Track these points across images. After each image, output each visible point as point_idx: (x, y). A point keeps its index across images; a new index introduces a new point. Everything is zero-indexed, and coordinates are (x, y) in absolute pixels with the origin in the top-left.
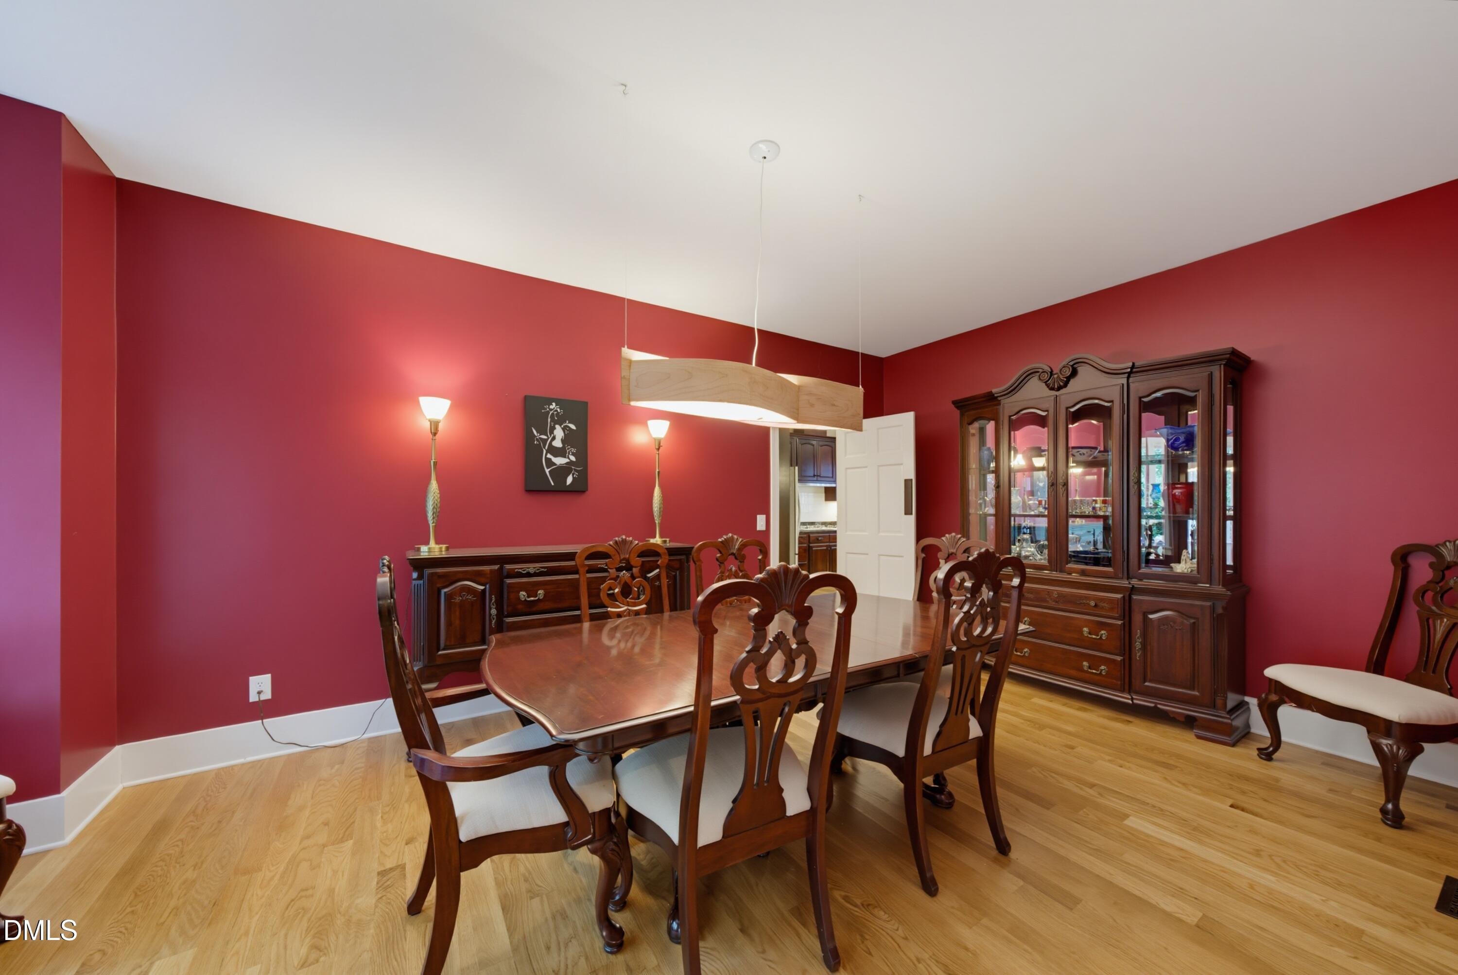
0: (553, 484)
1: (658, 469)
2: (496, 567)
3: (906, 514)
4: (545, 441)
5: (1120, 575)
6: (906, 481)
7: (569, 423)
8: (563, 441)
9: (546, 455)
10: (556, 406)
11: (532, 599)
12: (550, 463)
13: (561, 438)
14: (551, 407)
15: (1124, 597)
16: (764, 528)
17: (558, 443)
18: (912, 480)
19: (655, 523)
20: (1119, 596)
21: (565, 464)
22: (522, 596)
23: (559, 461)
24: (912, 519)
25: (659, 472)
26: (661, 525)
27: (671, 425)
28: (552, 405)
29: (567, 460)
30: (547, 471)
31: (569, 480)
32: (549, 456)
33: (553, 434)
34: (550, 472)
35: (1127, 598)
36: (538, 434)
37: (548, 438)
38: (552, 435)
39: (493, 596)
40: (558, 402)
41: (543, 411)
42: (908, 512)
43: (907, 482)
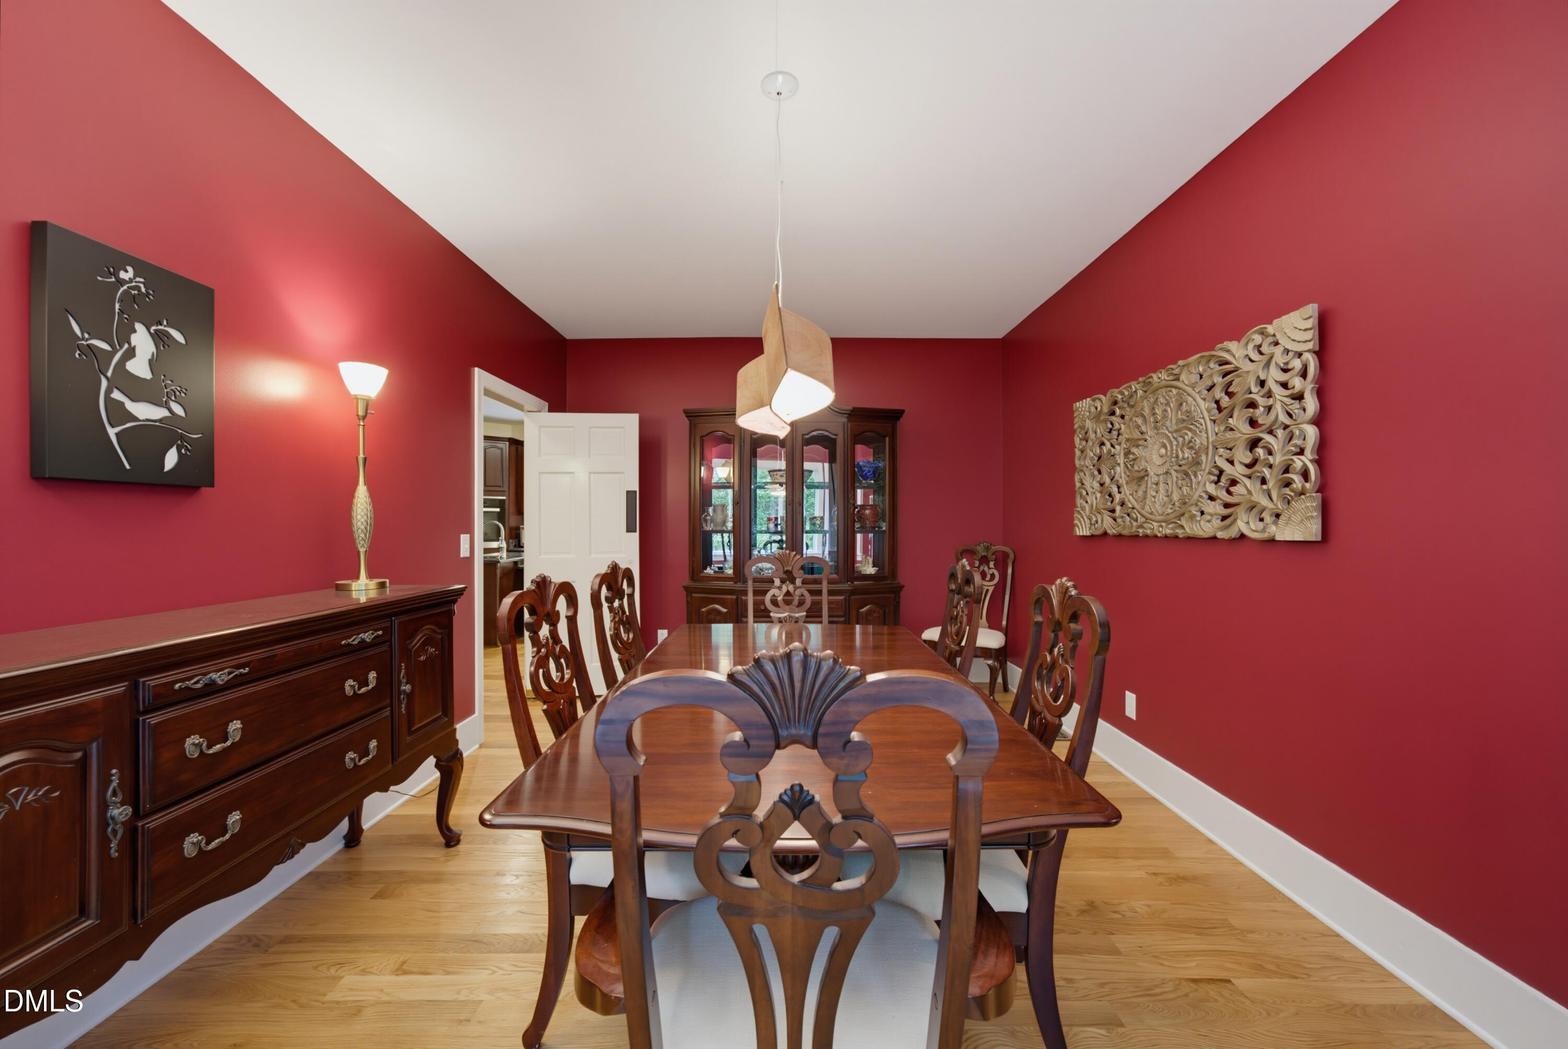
0: (128, 467)
1: (364, 454)
2: (118, 689)
3: (628, 531)
4: (104, 358)
5: (843, 581)
6: (628, 492)
7: (169, 325)
8: (153, 364)
9: (109, 391)
10: (135, 276)
11: (218, 747)
12: (119, 414)
13: (150, 357)
14: (123, 275)
15: (845, 599)
16: (467, 554)
17: (139, 367)
18: (636, 492)
19: (358, 552)
20: (842, 598)
21: (160, 420)
22: (193, 748)
23: (145, 412)
24: (635, 536)
25: (365, 460)
26: (370, 554)
27: (389, 376)
28: (126, 271)
29: (161, 413)
30: (112, 432)
31: (171, 459)
32: (117, 395)
33: (129, 343)
34: (117, 435)
35: (847, 598)
36: (86, 336)
37: (115, 351)
38: (126, 346)
39: (114, 771)
40: (141, 268)
41: (99, 278)
42: (631, 528)
43: (630, 494)
